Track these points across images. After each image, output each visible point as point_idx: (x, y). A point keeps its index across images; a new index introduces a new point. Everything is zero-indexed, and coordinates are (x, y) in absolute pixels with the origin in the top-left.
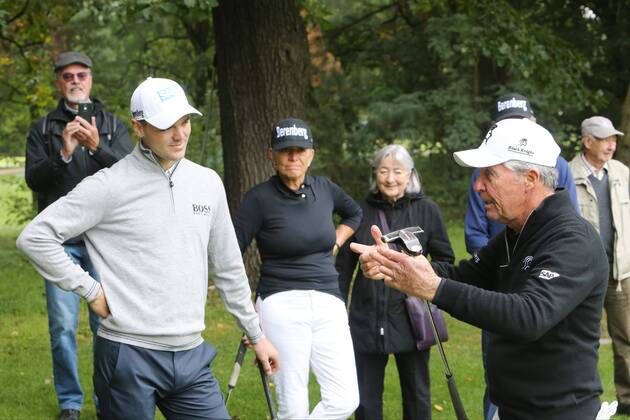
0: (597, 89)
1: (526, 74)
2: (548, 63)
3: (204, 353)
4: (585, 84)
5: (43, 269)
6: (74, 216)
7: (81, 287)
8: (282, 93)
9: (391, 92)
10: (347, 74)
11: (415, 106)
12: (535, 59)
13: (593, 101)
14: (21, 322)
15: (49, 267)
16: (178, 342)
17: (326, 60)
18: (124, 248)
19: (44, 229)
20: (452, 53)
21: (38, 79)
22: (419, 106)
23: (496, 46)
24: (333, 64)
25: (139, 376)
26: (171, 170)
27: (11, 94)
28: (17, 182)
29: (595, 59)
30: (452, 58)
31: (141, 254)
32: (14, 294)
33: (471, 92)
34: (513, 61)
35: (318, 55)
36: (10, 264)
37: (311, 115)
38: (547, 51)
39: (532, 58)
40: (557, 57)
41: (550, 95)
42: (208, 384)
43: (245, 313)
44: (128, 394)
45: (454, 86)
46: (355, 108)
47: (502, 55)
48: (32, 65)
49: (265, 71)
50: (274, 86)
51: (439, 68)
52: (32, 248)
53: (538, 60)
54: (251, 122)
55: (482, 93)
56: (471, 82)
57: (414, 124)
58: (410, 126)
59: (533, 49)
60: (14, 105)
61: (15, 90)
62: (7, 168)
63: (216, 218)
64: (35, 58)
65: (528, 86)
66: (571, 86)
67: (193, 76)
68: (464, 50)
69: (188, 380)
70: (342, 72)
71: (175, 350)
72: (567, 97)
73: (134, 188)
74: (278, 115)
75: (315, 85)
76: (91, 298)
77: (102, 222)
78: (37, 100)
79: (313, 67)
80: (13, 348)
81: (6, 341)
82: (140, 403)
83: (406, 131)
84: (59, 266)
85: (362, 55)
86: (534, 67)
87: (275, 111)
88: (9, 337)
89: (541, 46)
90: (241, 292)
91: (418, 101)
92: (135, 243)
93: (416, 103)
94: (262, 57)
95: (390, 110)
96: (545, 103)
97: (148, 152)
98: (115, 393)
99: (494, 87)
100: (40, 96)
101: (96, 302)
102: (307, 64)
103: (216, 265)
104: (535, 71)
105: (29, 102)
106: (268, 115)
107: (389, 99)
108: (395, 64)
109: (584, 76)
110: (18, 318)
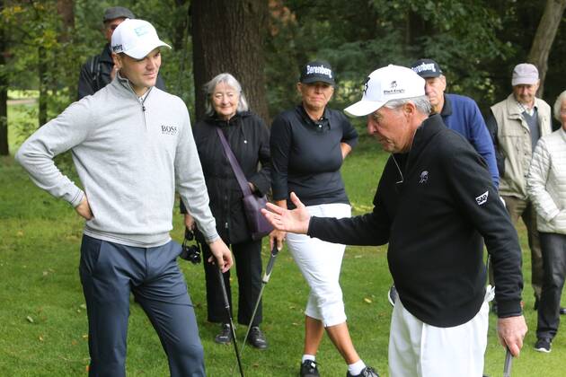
0: (507, 41)
1: (448, 27)
2: (466, 19)
3: (171, 250)
4: (497, 37)
5: (37, 179)
6: (63, 135)
7: (67, 194)
8: (245, 38)
9: (336, 41)
10: (301, 26)
11: (355, 53)
12: (455, 14)
13: (503, 51)
14: (25, 224)
15: (42, 178)
16: (149, 240)
17: (283, 13)
18: (104, 161)
19: (37, 146)
20: (387, 9)
21: (45, 25)
22: (359, 53)
23: (423, 3)
24: (289, 16)
25: (117, 269)
26: (143, 97)
27: (23, 37)
28: (26, 110)
29: (506, 18)
30: (386, 12)
31: (119, 167)
32: (20, 202)
33: (404, 43)
34: (437, 16)
35: (276, 8)
36: (19, 177)
37: (270, 58)
38: (465, 8)
39: (452, 13)
40: (474, 13)
41: (468, 45)
42: (174, 276)
43: (203, 217)
44: (106, 283)
45: (389, 37)
46: (307, 53)
47: (428, 11)
48: (40, 13)
49: (231, 21)
50: (238, 33)
51: (378, 22)
52: (28, 162)
53: (458, 15)
54: (218, 62)
55: (413, 43)
56: (403, 34)
57: (355, 67)
58: (352, 69)
59: (453, 6)
60: (26, 47)
61: (26, 34)
62: (19, 99)
63: (181, 138)
64: (42, 7)
65: (450, 38)
66: (485, 37)
67: (173, 25)
68: (396, 6)
69: (157, 272)
70: (296, 23)
71: (147, 247)
72: (481, 46)
73: (113, 112)
74: (240, 57)
75: (274, 33)
76: (76, 203)
77: (86, 140)
78: (44, 43)
79: (273, 19)
80: (18, 246)
81: (12, 240)
82: (117, 291)
83: (349, 73)
84: (50, 176)
85: (314, 10)
86: (454, 21)
87: (238, 54)
88: (15, 237)
89: (460, 4)
90: (201, 199)
91: (359, 48)
92: (113, 158)
93: (357, 50)
94: (228, 9)
95: (336, 55)
96: (465, 53)
97: (125, 81)
98: (97, 282)
99: (422, 38)
100: (46, 38)
101: (81, 207)
102: (266, 15)
103: (181, 176)
104: (455, 24)
105: (37, 44)
106: (232, 57)
107: (335, 46)
108: (341, 17)
109: (496, 30)
110: (23, 221)
